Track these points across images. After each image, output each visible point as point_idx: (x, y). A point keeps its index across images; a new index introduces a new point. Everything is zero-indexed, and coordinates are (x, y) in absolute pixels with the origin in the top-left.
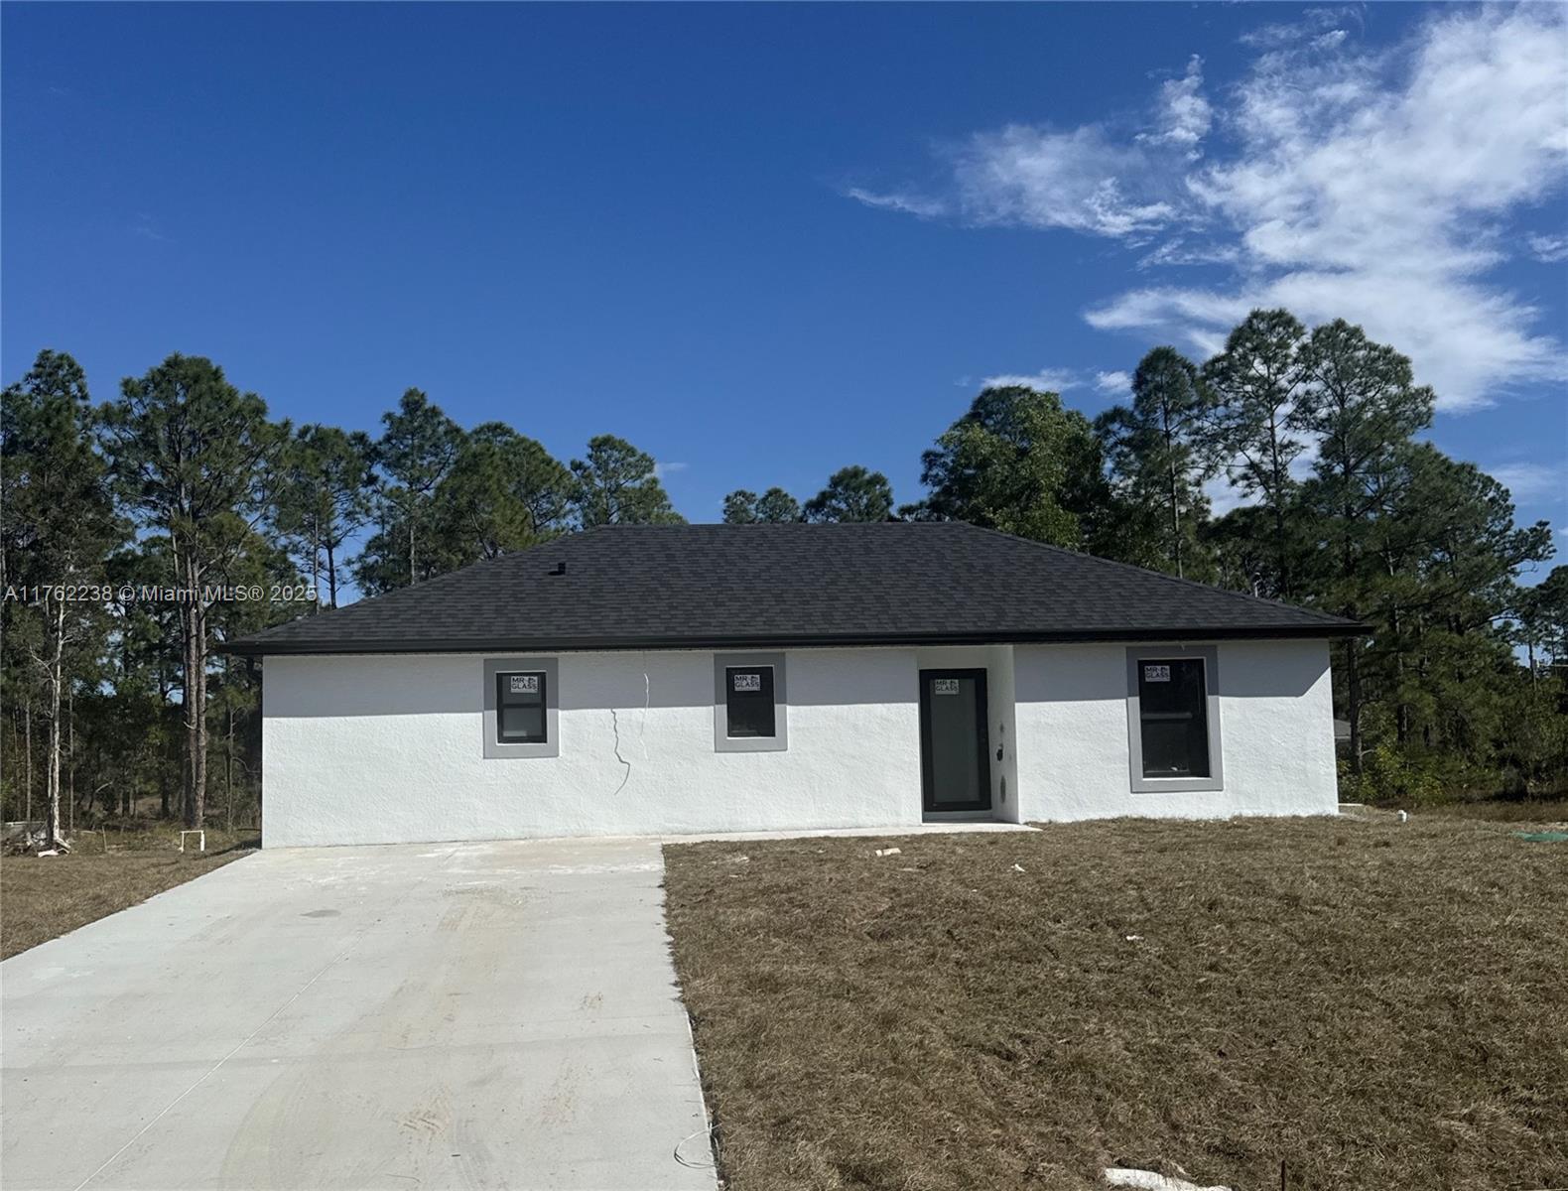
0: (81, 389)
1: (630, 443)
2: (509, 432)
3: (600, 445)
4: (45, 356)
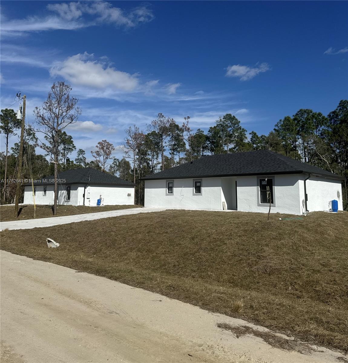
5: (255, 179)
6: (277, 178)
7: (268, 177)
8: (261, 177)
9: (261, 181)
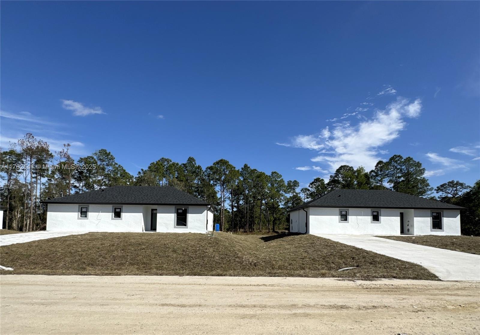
0: (195, 163)
1: (278, 173)
2: (257, 170)
3: (273, 173)
4: (190, 157)
5: (173, 208)
6: (190, 208)
7: (184, 207)
8: (179, 207)
9: (178, 210)
